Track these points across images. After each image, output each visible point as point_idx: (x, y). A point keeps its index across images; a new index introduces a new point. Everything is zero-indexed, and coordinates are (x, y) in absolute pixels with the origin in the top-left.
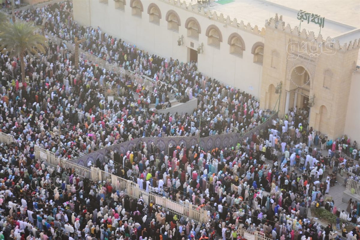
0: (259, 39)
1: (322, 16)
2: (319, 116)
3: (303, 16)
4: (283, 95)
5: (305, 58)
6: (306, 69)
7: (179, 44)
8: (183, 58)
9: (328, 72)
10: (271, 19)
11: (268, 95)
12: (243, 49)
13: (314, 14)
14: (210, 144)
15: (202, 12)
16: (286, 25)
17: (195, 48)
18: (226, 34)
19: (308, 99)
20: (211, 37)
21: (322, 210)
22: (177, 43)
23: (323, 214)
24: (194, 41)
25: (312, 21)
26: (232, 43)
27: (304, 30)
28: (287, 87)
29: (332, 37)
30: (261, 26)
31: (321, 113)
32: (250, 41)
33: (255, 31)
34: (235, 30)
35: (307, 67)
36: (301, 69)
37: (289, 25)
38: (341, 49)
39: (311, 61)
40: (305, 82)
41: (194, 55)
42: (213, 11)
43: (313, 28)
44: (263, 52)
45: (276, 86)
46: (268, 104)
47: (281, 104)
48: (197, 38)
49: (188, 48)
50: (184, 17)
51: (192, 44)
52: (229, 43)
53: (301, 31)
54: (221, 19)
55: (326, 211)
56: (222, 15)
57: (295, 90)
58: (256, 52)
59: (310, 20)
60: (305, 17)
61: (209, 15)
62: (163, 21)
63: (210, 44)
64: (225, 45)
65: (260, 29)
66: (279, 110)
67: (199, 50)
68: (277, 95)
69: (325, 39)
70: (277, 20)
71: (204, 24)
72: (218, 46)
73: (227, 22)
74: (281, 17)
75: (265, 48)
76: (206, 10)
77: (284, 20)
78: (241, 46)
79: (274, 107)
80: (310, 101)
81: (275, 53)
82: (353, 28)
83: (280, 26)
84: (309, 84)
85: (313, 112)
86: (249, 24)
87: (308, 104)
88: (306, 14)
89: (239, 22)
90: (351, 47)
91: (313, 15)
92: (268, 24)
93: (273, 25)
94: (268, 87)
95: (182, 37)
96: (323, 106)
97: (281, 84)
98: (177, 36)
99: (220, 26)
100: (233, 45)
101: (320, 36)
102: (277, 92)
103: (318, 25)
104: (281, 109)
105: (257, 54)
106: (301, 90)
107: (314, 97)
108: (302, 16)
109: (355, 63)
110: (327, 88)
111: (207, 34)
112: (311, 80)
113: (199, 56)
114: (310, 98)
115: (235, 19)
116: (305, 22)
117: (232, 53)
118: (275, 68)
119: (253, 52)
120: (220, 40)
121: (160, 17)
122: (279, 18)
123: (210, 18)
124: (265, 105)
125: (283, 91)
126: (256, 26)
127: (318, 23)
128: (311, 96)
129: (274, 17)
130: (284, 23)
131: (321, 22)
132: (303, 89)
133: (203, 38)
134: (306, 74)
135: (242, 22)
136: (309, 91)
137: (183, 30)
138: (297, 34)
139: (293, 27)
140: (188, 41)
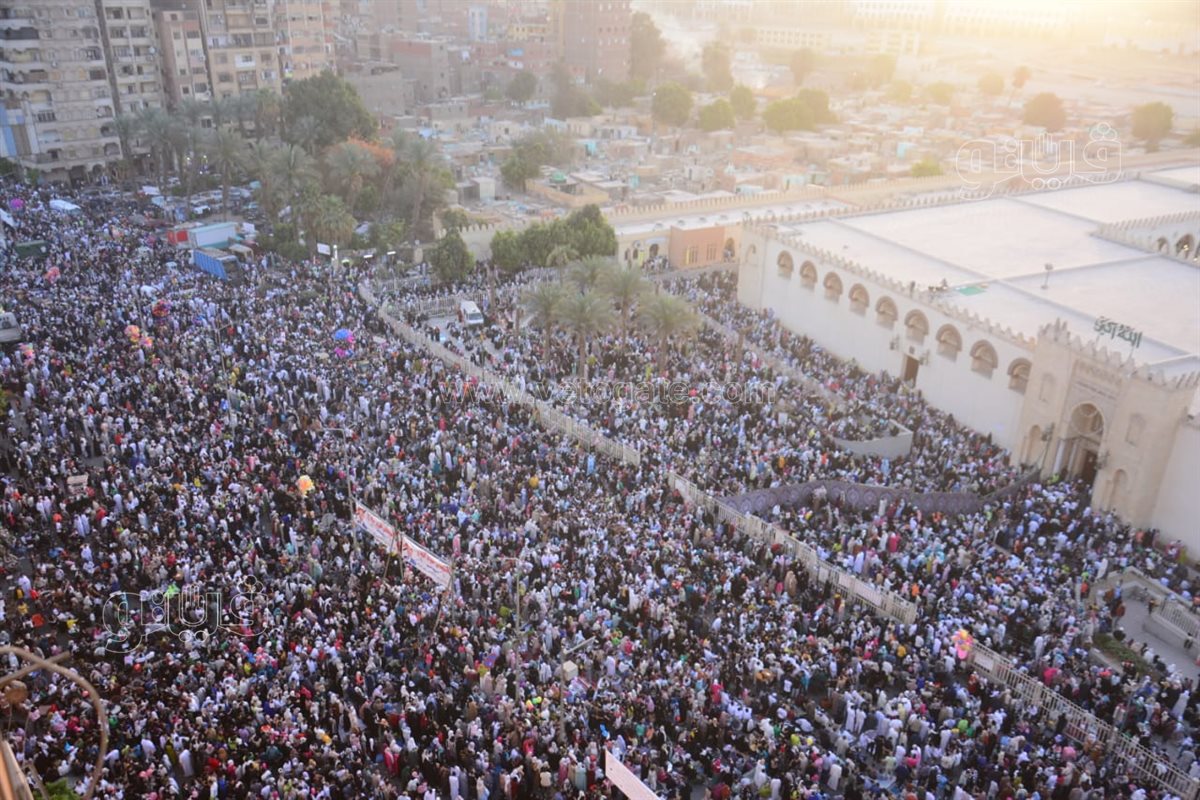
0: (1022, 354)
1: (1138, 330)
2: (1112, 486)
3: (1104, 326)
4: (1053, 445)
5: (1100, 393)
6: (1099, 409)
7: (892, 348)
8: (896, 371)
9: (1137, 418)
10: (1048, 326)
11: (1028, 441)
12: (994, 365)
13: (1126, 324)
14: (928, 505)
15: (934, 304)
16: (1072, 337)
17: (916, 356)
18: (968, 341)
19: (1095, 456)
20: (944, 342)
21: (1109, 639)
22: (888, 346)
23: (1110, 644)
24: (915, 345)
25: (1119, 335)
26: (977, 354)
27: (1104, 348)
28: (1063, 433)
29: (1150, 363)
30: (1030, 333)
31: (1116, 481)
32: (1006, 355)
33: (1018, 341)
34: (984, 336)
35: (1101, 406)
36: (1090, 408)
37: (1078, 338)
38: (1165, 384)
39: (1110, 397)
40: (1093, 429)
41: (912, 367)
42: (952, 304)
43: (1119, 347)
44: (1027, 375)
45: (1043, 428)
46: (1024, 457)
47: (1049, 458)
48: (921, 341)
49: (905, 355)
50: (904, 307)
51: (912, 350)
52: (972, 353)
53: (1098, 349)
54: (964, 317)
55: (1114, 641)
56: (966, 311)
57: (1074, 439)
58: (1015, 372)
59: (1117, 333)
60: (1107, 328)
61: (945, 309)
62: (871, 311)
63: (942, 353)
64: (965, 357)
65: (1027, 339)
66: (1043, 467)
67: (922, 359)
68: (1043, 444)
69: (1139, 364)
70: (1059, 328)
71: (936, 322)
72: (954, 357)
73: (973, 323)
74: (1065, 325)
75: (1032, 370)
76: (940, 301)
77: (1069, 329)
78: (990, 360)
79: (1036, 459)
80: (1099, 461)
81: (1048, 378)
82: (1185, 353)
83: (1062, 338)
84: (1101, 433)
85: (1102, 479)
86: (1009, 330)
87: (1094, 463)
88: (1110, 324)
89: (993, 324)
90: (1184, 382)
91: (1122, 327)
92: (1044, 332)
93: (1051, 334)
94: (1029, 428)
95: (898, 338)
96: (1120, 471)
97: (1053, 426)
98: (890, 335)
99: (960, 327)
100: (978, 358)
101: (1131, 360)
102: (1044, 438)
103: (1129, 343)
104: (1047, 466)
105: (1017, 376)
106: (1084, 441)
107: (1108, 454)
108: (1102, 327)
109: (1186, 409)
110: (1131, 443)
111: (938, 337)
112: (1105, 427)
113: (921, 370)
114: (1099, 455)
115: (987, 320)
116: (1108, 336)
117: (974, 370)
118: (1044, 400)
119: (1011, 372)
120: (959, 348)
121: (867, 304)
122: (1061, 324)
123: (946, 315)
124: (1022, 454)
125: (1055, 436)
126: (1021, 335)
127: (1130, 339)
128: (1101, 452)
129: (1053, 323)
130: (1069, 334)
131: (1136, 339)
132: (1088, 439)
133: (931, 343)
134: (1098, 417)
135: (998, 325)
136: (1098, 444)
137: (900, 327)
138: (1091, 353)
139: (1084, 342)
140: (905, 345)
